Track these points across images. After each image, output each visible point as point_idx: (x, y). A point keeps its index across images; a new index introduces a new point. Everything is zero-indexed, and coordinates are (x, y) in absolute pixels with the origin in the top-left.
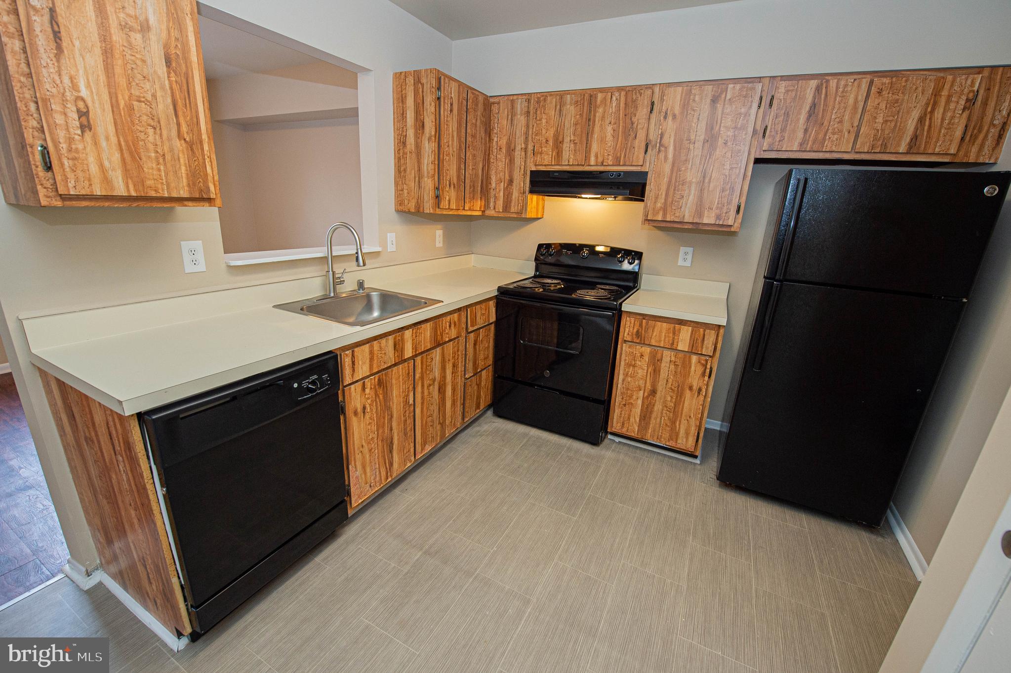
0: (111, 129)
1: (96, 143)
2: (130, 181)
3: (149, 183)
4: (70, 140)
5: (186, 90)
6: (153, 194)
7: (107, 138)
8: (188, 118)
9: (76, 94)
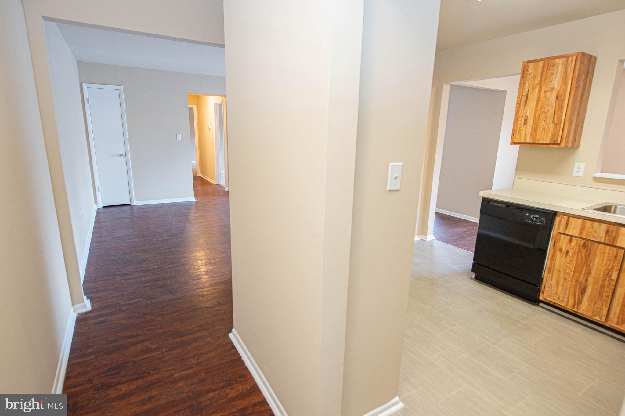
0: (532, 123)
1: (526, 128)
2: (531, 138)
3: (537, 138)
4: (520, 127)
5: (561, 105)
6: (537, 142)
7: (530, 126)
8: (558, 115)
9: (526, 115)
